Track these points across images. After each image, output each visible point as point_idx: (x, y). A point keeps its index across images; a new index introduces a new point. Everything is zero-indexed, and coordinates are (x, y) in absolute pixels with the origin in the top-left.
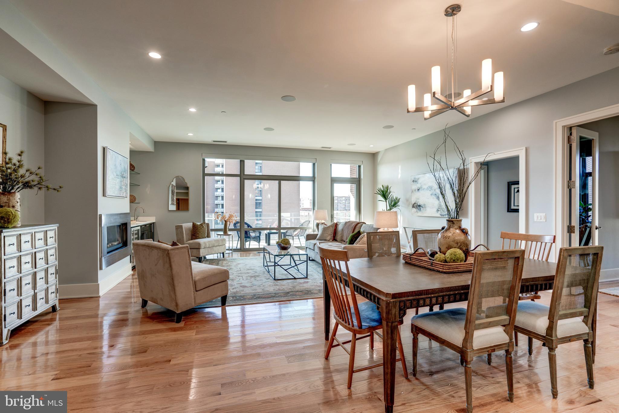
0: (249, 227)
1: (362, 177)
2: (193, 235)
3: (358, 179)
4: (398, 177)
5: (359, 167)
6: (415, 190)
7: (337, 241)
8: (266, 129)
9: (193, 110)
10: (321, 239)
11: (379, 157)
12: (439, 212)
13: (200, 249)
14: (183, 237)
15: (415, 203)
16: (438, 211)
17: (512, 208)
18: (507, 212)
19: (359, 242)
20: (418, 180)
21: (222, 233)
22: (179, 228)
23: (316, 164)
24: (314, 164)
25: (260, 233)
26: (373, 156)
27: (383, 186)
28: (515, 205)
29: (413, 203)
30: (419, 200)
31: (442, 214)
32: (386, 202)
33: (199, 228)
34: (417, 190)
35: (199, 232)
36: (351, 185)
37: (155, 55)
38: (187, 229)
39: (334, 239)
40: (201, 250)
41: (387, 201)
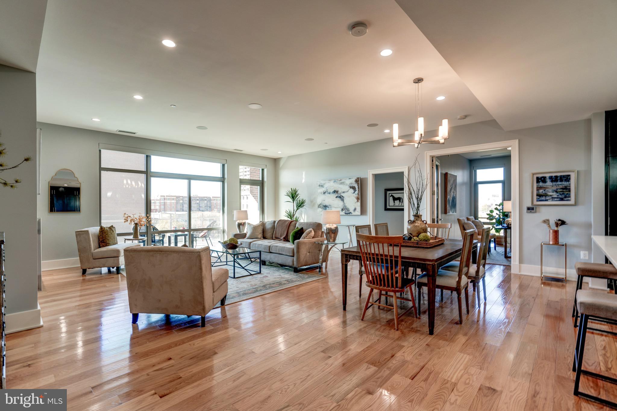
0: (155, 230)
1: (265, 179)
2: (101, 242)
3: (262, 182)
4: (302, 181)
5: (263, 170)
6: (321, 193)
7: (266, 239)
8: (200, 127)
9: (138, 97)
10: (252, 238)
11: (282, 163)
12: (344, 211)
13: (118, 257)
14: (90, 245)
15: (321, 204)
16: (342, 210)
17: (387, 208)
18: (385, 210)
19: (306, 237)
20: (324, 185)
21: (131, 237)
22: (83, 234)
23: (226, 165)
24: (223, 165)
25: (164, 236)
26: (275, 161)
27: (291, 189)
28: (390, 205)
29: (319, 204)
30: (325, 202)
31: (346, 212)
32: (293, 203)
33: (109, 233)
34: (323, 193)
35: (109, 238)
36: (252, 186)
37: (169, 43)
38: (94, 235)
39: (264, 238)
40: (120, 257)
41: (295, 202)
